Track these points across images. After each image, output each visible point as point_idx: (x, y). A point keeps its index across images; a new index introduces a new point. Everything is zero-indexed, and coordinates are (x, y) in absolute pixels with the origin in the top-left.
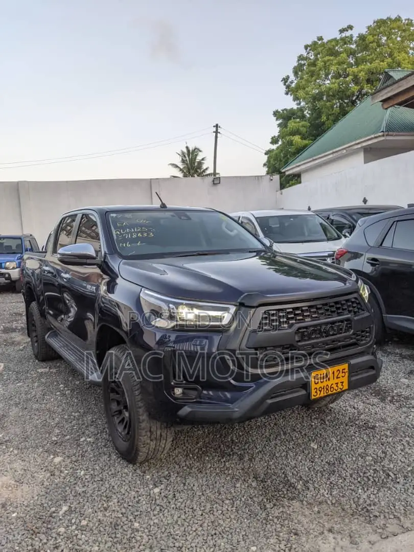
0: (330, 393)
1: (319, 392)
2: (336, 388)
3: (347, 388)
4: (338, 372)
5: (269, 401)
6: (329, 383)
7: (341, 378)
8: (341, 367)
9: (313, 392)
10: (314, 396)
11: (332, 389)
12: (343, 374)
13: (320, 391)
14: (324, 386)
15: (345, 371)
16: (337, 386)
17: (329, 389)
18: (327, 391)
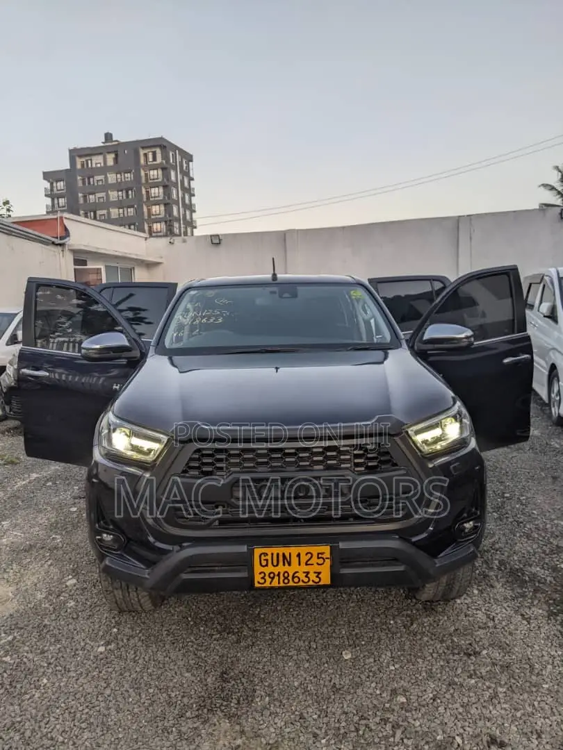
0: (291, 584)
1: (268, 580)
2: (306, 580)
3: (328, 582)
4: (309, 555)
5: (185, 576)
6: (291, 570)
7: (315, 565)
8: (315, 550)
9: (258, 578)
10: (259, 583)
11: (296, 580)
12: (321, 561)
13: (273, 578)
14: (279, 573)
15: (324, 556)
16: (306, 576)
17: (290, 578)
18: (286, 581)
